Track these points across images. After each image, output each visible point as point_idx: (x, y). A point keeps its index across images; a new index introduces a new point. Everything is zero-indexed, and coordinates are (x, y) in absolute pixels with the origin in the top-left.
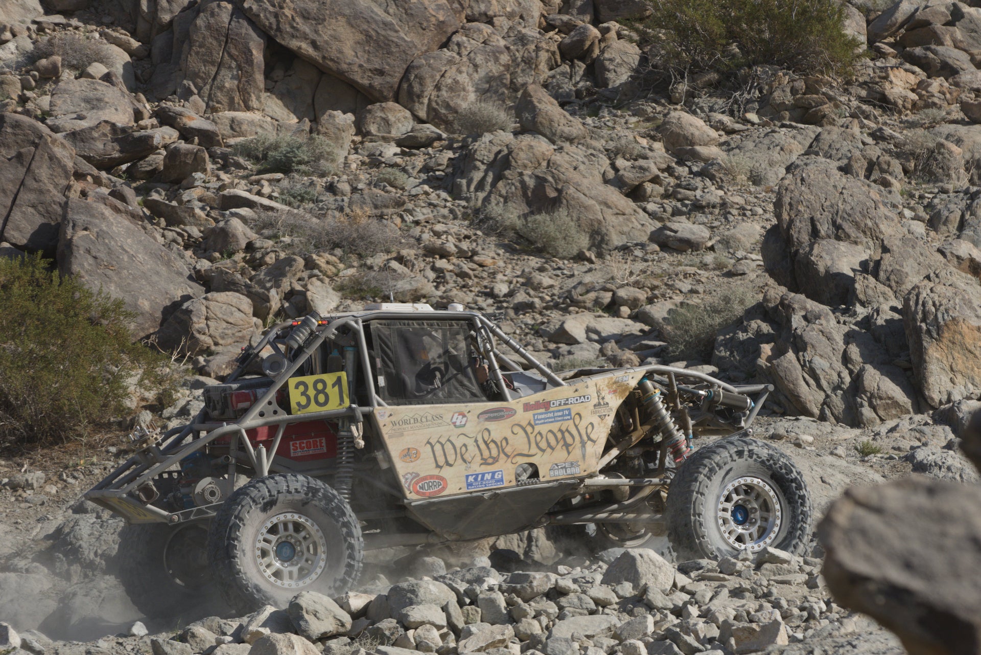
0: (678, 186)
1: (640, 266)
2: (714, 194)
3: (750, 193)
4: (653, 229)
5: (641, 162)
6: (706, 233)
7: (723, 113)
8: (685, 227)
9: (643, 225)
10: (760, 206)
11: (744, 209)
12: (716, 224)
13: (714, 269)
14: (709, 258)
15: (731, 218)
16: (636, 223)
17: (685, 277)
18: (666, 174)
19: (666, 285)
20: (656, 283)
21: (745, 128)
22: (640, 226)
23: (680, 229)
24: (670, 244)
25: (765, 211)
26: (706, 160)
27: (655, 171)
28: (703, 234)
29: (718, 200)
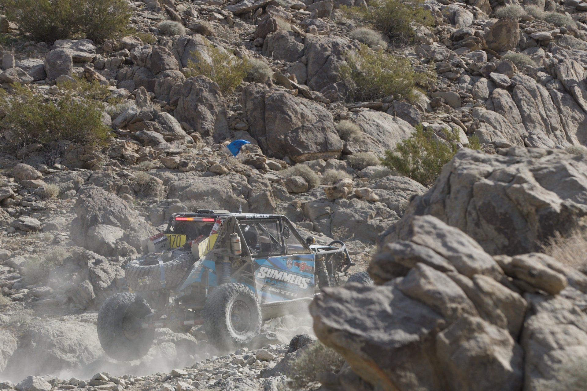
0: (23, 199)
1: (6, 239)
2: (41, 204)
3: (59, 203)
4: (12, 221)
5: (5, 188)
6: (39, 223)
7: (43, 163)
8: (28, 220)
9: (6, 219)
10: (65, 209)
11: (57, 211)
12: (43, 218)
13: (43, 240)
14: (41, 235)
15: (51, 215)
16: (3, 218)
17: (30, 244)
18: (17, 194)
19: (20, 248)
20: (16, 246)
21: (55, 171)
22: (5, 220)
23: (26, 220)
24: (21, 228)
25: (67, 211)
26: (36, 186)
27: (12, 192)
28: (37, 223)
29: (43, 206)
